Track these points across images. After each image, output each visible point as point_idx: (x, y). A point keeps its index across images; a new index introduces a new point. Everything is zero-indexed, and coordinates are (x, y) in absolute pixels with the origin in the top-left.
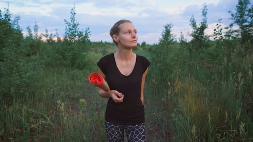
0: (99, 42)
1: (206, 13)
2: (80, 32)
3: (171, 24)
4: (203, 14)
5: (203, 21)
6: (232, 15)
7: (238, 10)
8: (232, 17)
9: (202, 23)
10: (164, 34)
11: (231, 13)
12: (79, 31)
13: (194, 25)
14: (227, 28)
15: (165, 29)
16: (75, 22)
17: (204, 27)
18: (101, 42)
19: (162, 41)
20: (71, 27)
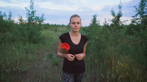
0: (54, 25)
1: (121, 7)
2: (37, 17)
3: (96, 15)
4: (119, 8)
5: (119, 12)
6: (136, 9)
7: (140, 6)
8: (136, 10)
9: (118, 13)
10: (93, 20)
11: (135, 8)
12: (35, 16)
13: (113, 14)
14: (133, 17)
15: (93, 17)
16: (33, 10)
17: (119, 16)
18: (56, 24)
19: (91, 24)
20: (30, 13)
